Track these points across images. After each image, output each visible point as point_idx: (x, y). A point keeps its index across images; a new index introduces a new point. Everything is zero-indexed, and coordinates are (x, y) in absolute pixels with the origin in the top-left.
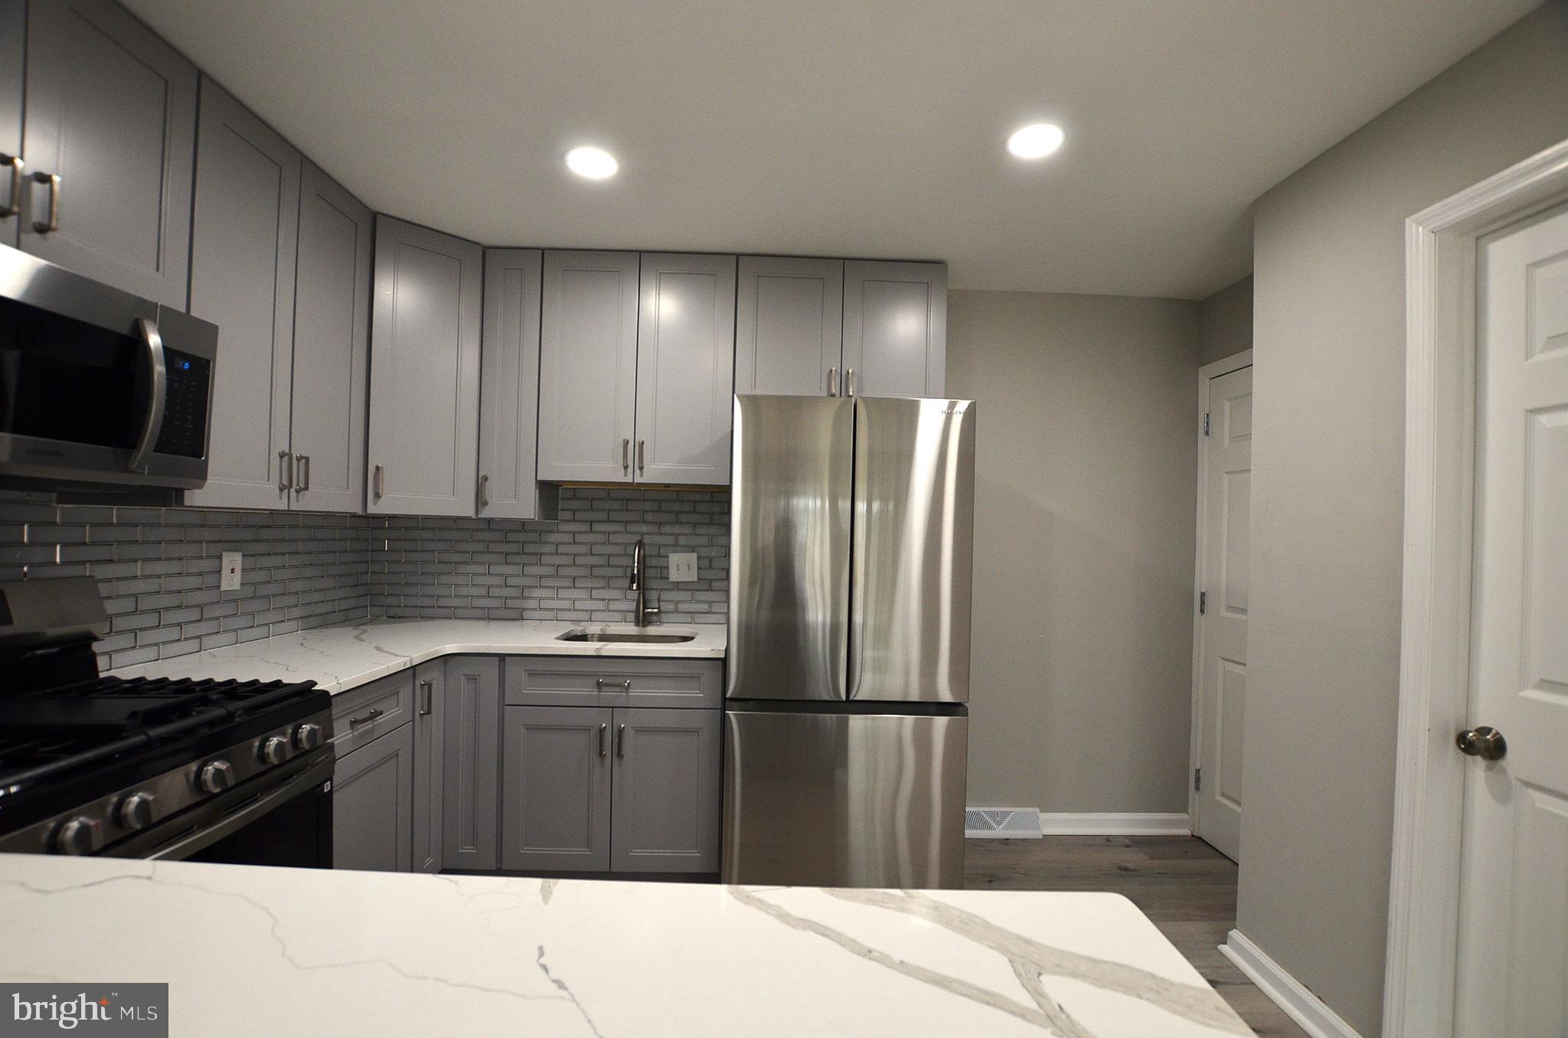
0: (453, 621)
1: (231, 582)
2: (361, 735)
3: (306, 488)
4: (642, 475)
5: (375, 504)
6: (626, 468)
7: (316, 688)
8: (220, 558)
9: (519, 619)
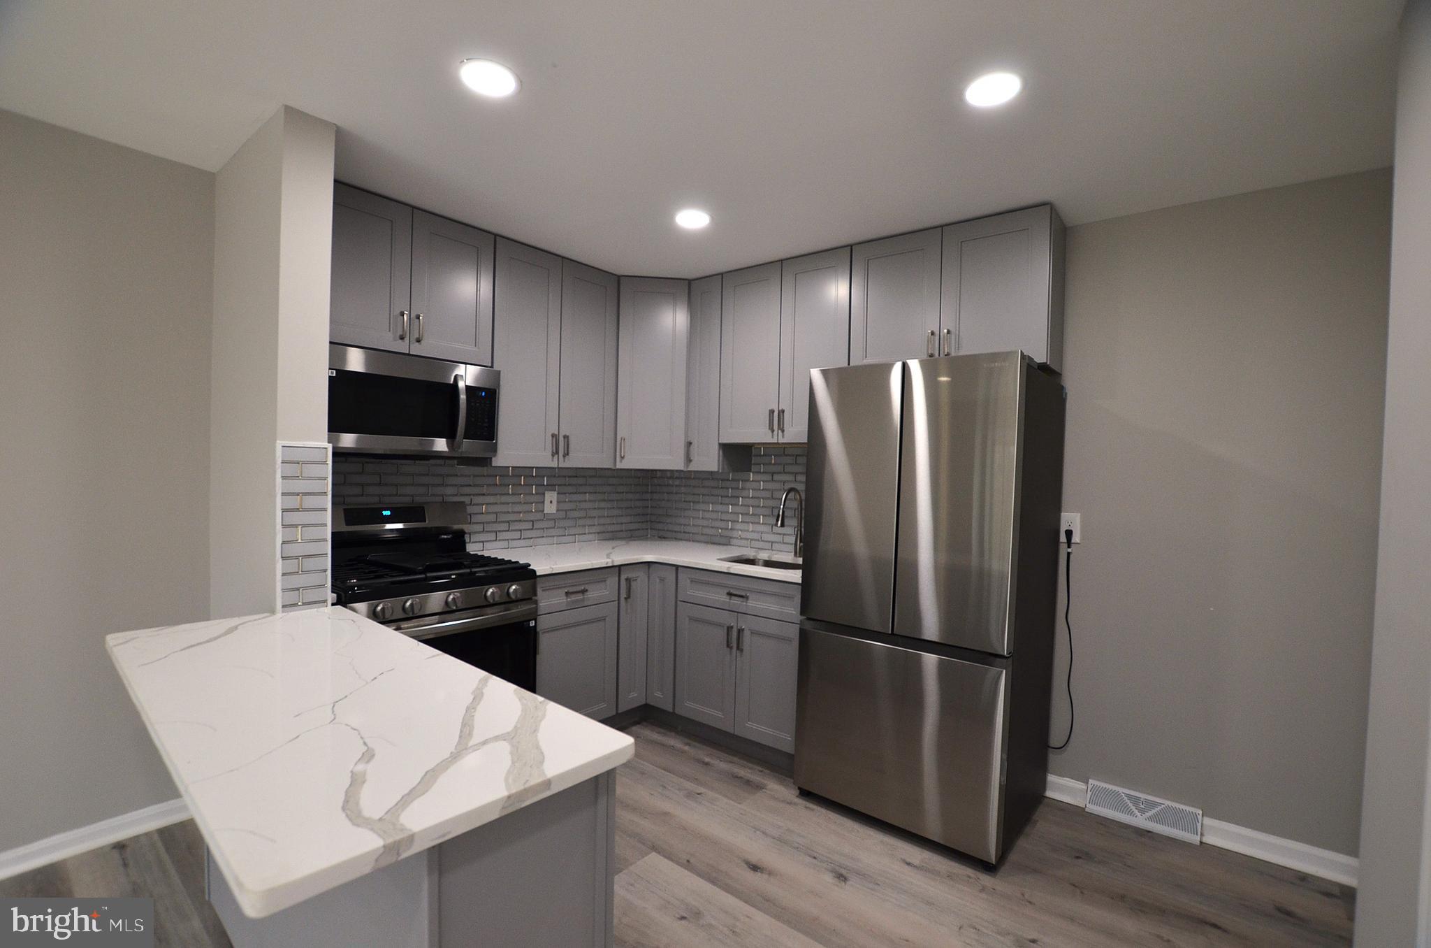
0: (691, 543)
1: (550, 508)
2: (573, 602)
3: (568, 454)
4: (783, 437)
5: (621, 461)
6: (773, 431)
7: (531, 567)
8: (544, 494)
9: (727, 545)
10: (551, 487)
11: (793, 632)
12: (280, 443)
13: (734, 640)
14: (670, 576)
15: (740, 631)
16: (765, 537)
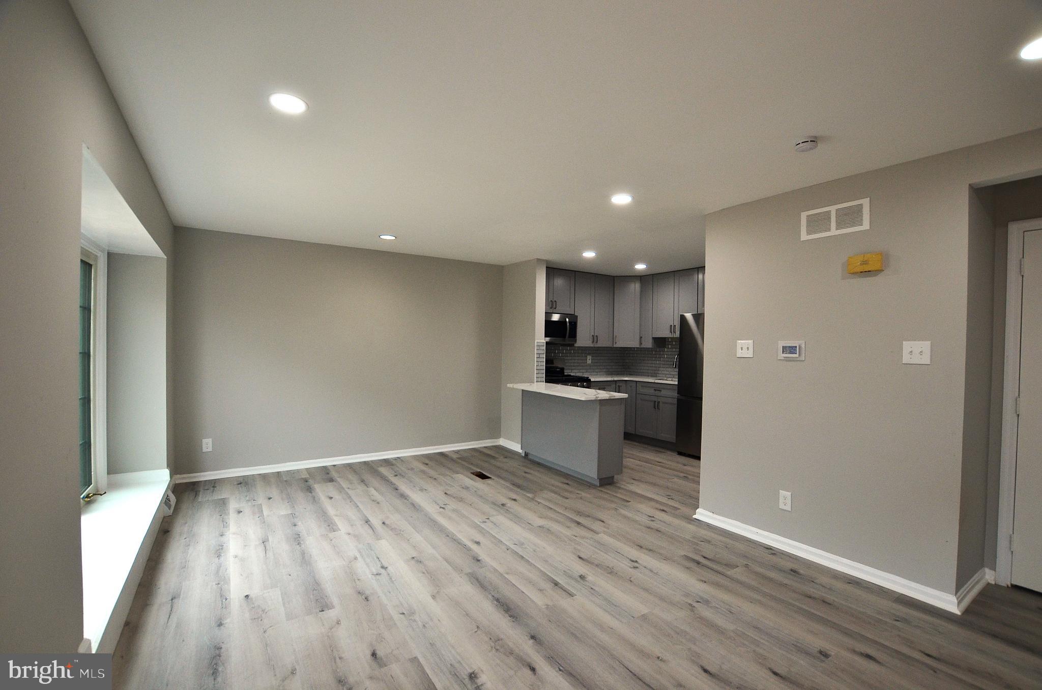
1: (589, 362)
3: (597, 342)
4: (676, 335)
5: (615, 344)
6: (671, 333)
8: (587, 356)
10: (589, 354)
11: (675, 401)
12: (536, 341)
13: (656, 405)
14: (634, 384)
15: (659, 402)
16: (672, 373)
